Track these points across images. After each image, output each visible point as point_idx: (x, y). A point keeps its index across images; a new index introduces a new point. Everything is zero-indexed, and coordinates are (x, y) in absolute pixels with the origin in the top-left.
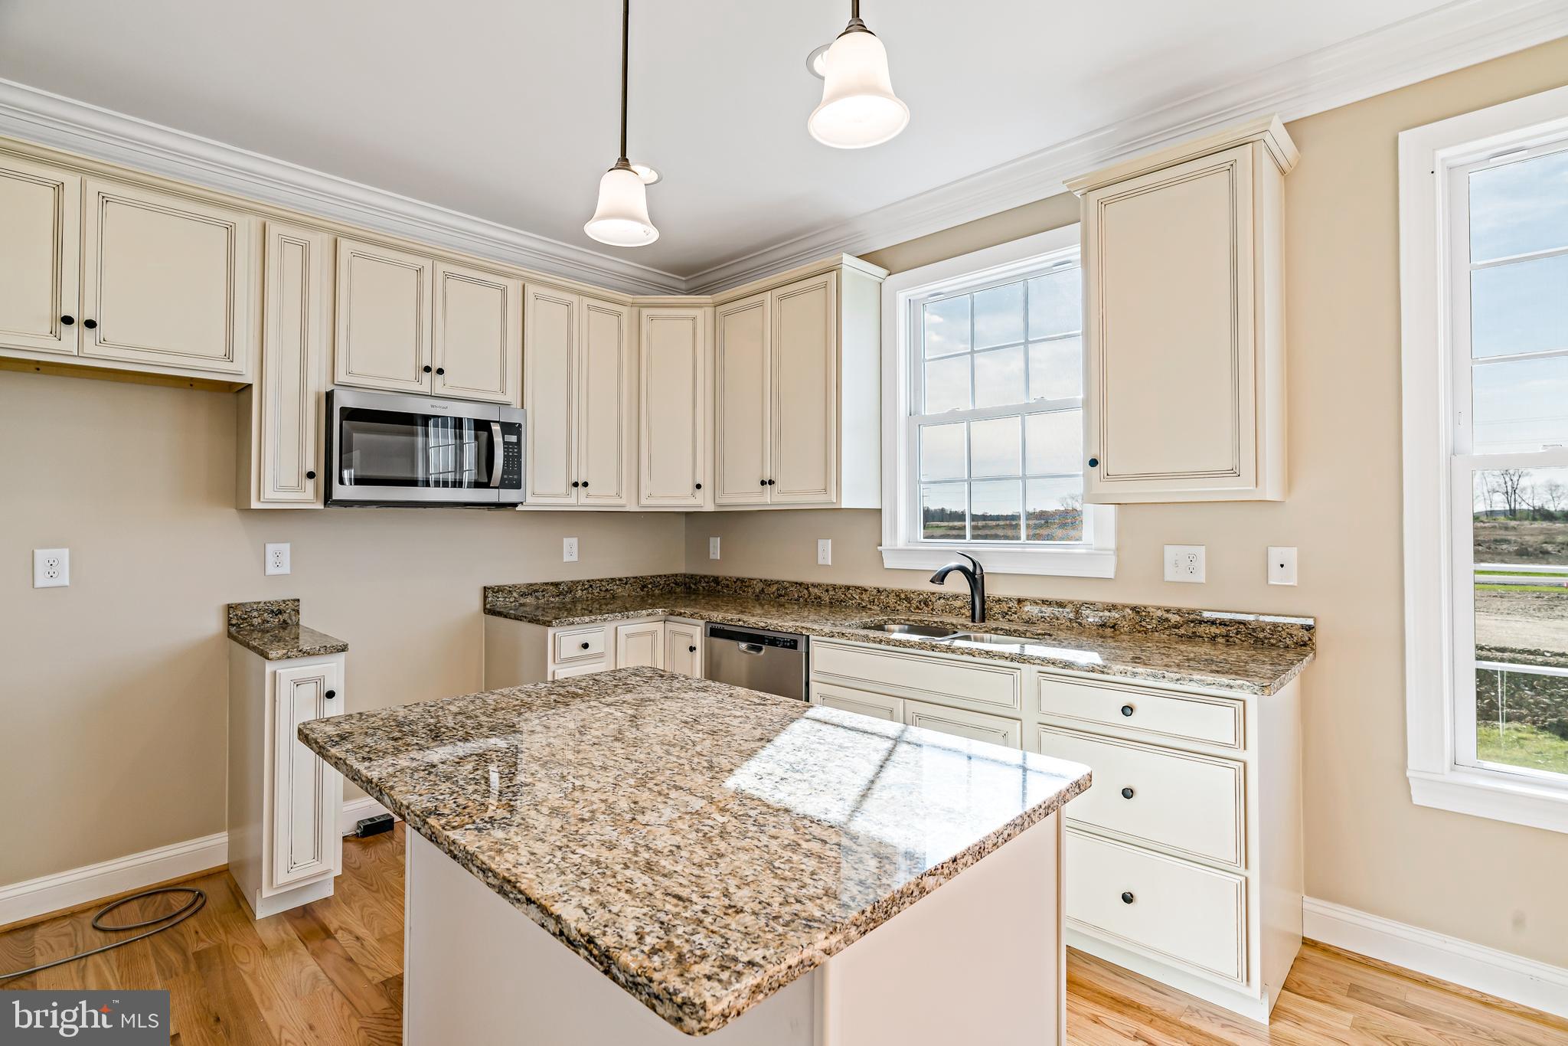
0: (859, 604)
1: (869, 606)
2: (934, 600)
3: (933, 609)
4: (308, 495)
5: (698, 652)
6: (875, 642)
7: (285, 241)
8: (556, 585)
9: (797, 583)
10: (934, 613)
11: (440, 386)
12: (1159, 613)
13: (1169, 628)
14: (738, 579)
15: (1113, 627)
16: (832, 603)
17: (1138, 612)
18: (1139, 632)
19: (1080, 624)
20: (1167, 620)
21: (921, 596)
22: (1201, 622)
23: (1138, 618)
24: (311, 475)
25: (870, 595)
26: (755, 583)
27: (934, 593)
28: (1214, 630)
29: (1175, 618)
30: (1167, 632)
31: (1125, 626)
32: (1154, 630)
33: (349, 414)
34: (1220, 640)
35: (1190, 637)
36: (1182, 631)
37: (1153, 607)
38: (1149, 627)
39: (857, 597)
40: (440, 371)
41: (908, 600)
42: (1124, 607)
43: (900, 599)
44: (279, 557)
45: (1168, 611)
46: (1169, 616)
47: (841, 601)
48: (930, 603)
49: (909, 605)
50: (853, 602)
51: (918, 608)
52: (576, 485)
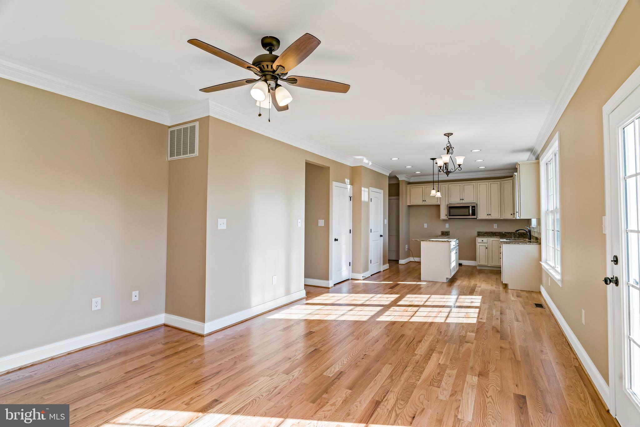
4: (445, 218)
7: (442, 186)
8: (492, 232)
11: (463, 202)
24: (446, 215)
33: (450, 207)
40: (463, 199)
44: (447, 226)
52: (488, 215)
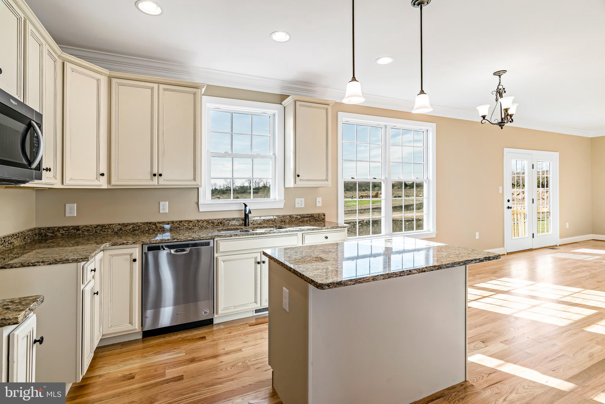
0: (187, 228)
1: (193, 228)
2: (224, 221)
3: (224, 225)
5: (137, 261)
6: (251, 235)
9: (148, 223)
10: (225, 226)
12: (296, 216)
13: (298, 220)
14: (98, 226)
15: (284, 222)
16: (171, 229)
17: (291, 217)
18: (291, 222)
19: (275, 222)
20: (297, 218)
21: (219, 221)
22: (305, 217)
23: (290, 218)
25: (193, 223)
26: (114, 226)
27: (224, 219)
28: (307, 219)
29: (299, 217)
30: (297, 221)
31: (287, 221)
32: (294, 221)
34: (309, 221)
35: (302, 221)
36: (301, 220)
37: (294, 215)
38: (293, 220)
39: (186, 225)
41: (213, 223)
42: (287, 215)
43: (209, 223)
45: (297, 215)
46: (298, 216)
47: (177, 227)
48: (223, 223)
49: (213, 225)
50: (184, 227)
51: (217, 225)
